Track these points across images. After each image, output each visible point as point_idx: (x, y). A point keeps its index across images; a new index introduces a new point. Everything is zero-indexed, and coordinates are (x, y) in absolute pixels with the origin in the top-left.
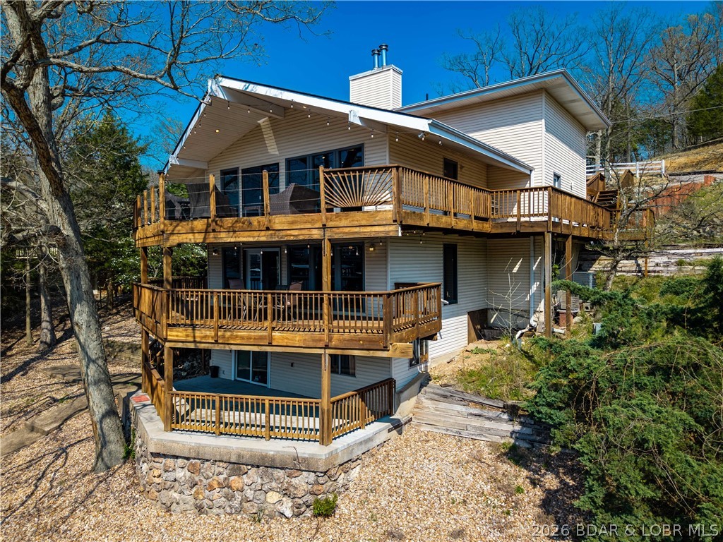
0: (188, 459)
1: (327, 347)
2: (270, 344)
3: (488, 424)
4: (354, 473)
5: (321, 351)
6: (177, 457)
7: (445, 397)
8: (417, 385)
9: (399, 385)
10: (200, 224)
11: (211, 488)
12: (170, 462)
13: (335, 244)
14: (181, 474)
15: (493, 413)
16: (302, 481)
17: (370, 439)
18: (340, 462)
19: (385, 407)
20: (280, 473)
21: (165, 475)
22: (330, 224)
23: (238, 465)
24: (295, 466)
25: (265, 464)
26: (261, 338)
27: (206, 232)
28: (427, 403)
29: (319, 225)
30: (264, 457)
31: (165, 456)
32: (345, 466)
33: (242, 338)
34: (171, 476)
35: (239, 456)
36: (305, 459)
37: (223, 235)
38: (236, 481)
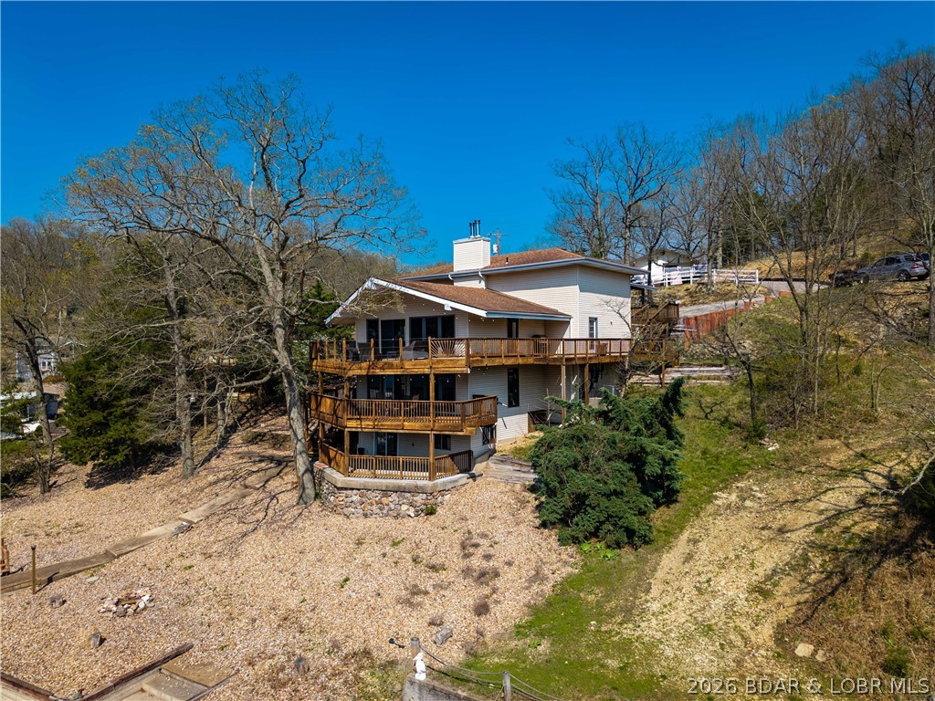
0: (359, 490)
1: (432, 430)
2: (403, 429)
3: (523, 475)
4: (447, 497)
5: (429, 432)
6: (352, 489)
7: (502, 461)
8: (487, 455)
9: (475, 454)
10: (365, 365)
11: (372, 504)
12: (349, 492)
13: (436, 376)
14: (355, 498)
15: (526, 469)
16: (420, 499)
17: (456, 481)
18: (439, 489)
19: (467, 466)
20: (408, 495)
21: (346, 500)
22: (434, 366)
23: (386, 492)
24: (416, 490)
25: (400, 490)
26: (398, 425)
27: (369, 369)
28: (492, 465)
29: (428, 366)
30: (399, 487)
31: (346, 489)
32: (443, 492)
33: (388, 425)
34: (350, 500)
35: (387, 487)
36: (421, 487)
37: (378, 371)
38: (385, 500)
